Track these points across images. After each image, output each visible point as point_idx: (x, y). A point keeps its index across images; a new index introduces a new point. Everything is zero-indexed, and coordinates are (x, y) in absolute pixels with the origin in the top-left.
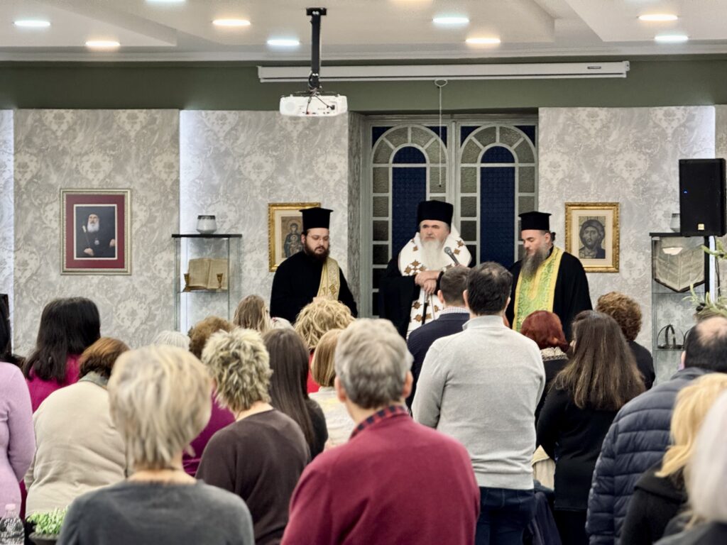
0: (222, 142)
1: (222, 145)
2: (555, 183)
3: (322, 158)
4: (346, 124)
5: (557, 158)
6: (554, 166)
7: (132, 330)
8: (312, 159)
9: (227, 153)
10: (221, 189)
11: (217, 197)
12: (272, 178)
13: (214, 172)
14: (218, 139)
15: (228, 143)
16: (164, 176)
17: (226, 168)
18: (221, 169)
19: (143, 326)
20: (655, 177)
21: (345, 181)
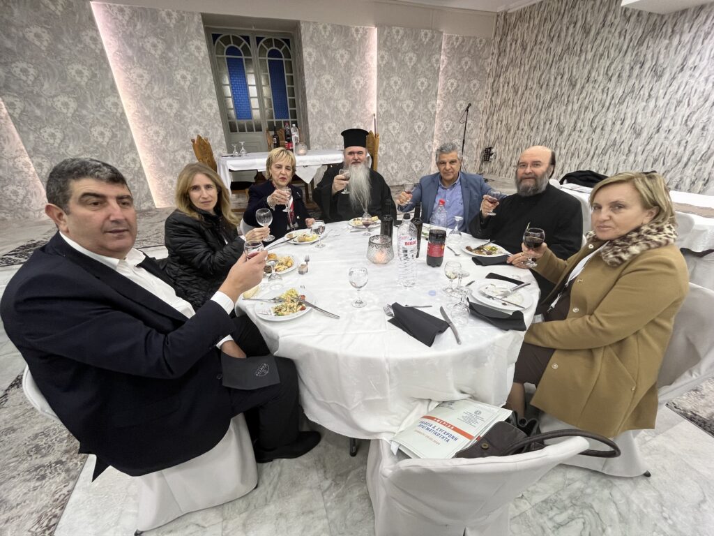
0: (126, 27)
1: (127, 29)
2: (311, 63)
3: (191, 43)
4: (201, 21)
5: (310, 50)
6: (310, 54)
7: (105, 143)
8: (186, 42)
9: (131, 35)
10: (135, 58)
11: (134, 64)
12: (164, 53)
13: (127, 47)
14: (123, 25)
15: (131, 28)
16: (93, 47)
17: (134, 45)
18: (131, 46)
19: (112, 141)
20: (352, 63)
21: (207, 57)
